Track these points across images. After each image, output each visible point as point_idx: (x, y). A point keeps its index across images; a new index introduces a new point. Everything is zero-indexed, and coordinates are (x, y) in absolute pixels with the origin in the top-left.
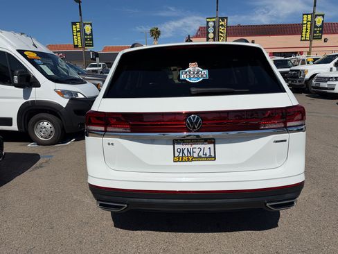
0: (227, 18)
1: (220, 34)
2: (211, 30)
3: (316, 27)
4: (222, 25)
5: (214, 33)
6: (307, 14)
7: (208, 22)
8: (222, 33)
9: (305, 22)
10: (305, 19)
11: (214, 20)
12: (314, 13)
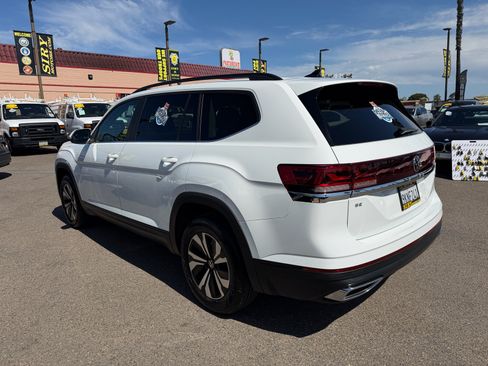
0: (51, 36)
1: (43, 60)
2: (25, 52)
3: (172, 65)
4: (44, 46)
5: (31, 56)
6: (161, 49)
7: (17, 39)
8: (45, 58)
9: (160, 58)
10: (159, 54)
11: (28, 35)
12: (167, 48)
